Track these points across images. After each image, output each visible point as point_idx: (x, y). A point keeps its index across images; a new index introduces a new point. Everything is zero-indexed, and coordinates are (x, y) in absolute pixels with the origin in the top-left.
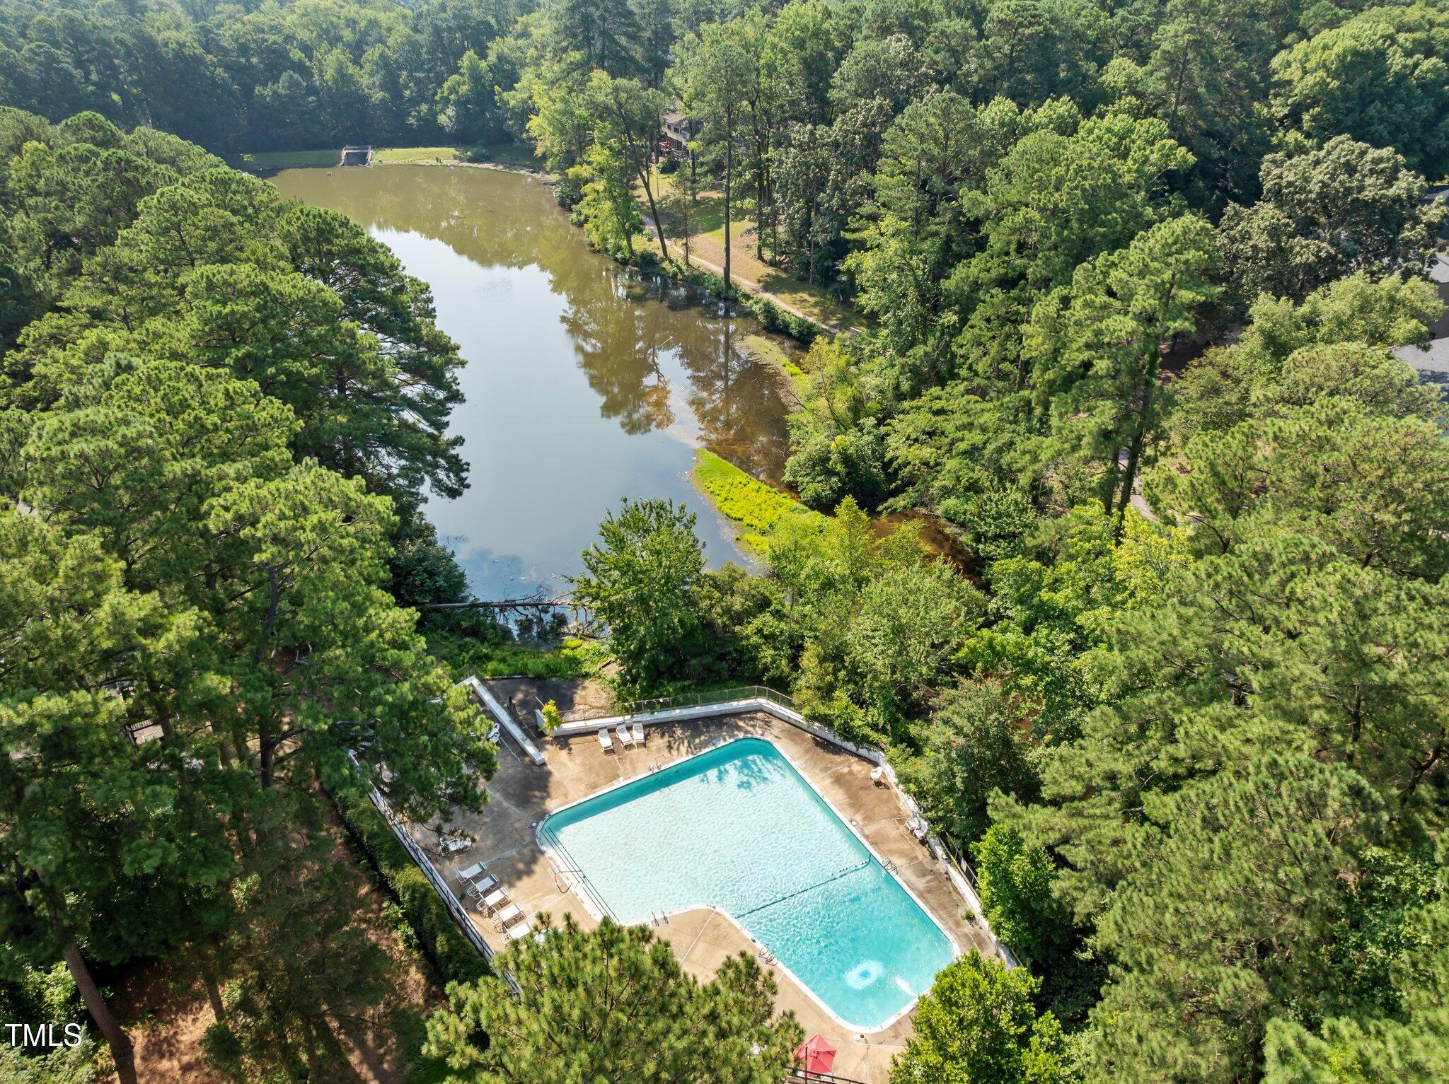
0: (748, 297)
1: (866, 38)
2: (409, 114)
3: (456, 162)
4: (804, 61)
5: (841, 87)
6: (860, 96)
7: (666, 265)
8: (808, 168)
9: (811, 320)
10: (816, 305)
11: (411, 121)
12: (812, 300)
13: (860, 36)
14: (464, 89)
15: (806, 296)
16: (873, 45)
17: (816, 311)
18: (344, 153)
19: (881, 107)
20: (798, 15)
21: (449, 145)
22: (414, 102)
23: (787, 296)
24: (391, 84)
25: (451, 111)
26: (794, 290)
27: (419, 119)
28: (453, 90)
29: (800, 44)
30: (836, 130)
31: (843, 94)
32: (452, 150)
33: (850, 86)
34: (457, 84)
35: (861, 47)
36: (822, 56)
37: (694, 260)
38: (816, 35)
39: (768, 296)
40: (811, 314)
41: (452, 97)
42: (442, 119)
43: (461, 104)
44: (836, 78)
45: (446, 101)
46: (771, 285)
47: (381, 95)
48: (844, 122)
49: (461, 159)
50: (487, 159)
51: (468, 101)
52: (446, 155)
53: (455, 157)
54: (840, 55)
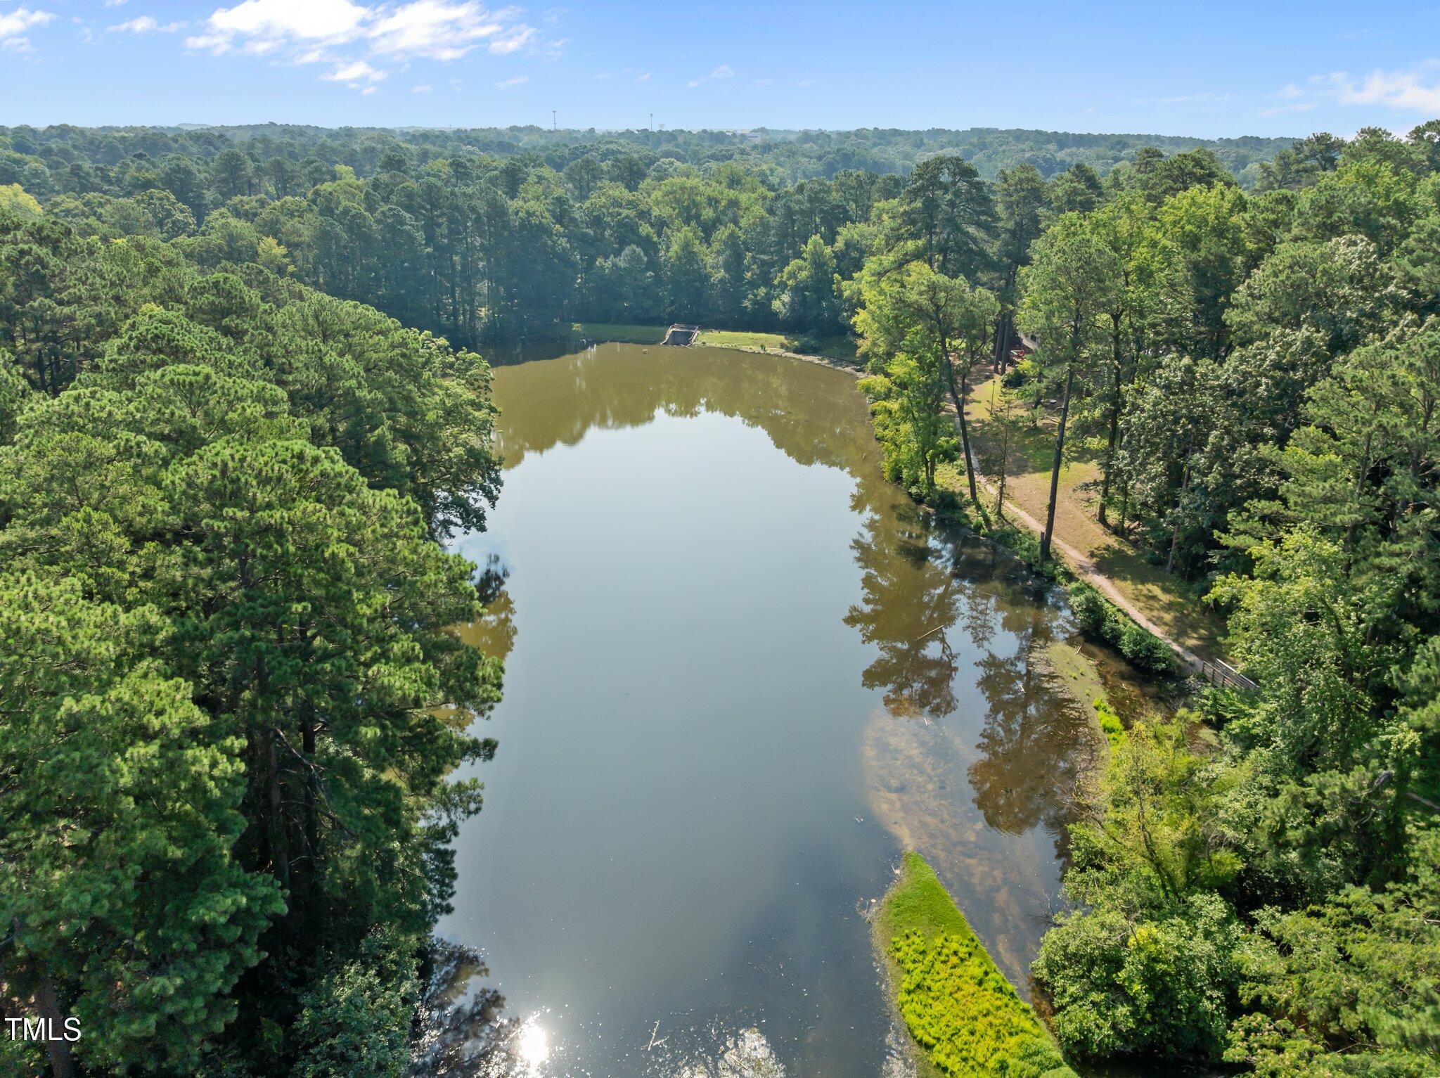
0: (1070, 577)
1: (1296, 239)
2: (745, 297)
3: (780, 351)
4: (1195, 266)
5: (1245, 308)
6: (1276, 321)
7: (971, 511)
8: (1176, 422)
9: (1157, 631)
10: (1169, 607)
11: (747, 303)
12: (1165, 598)
13: (1287, 236)
14: (804, 275)
15: (1156, 590)
16: (1307, 250)
17: (1168, 617)
18: (670, 331)
19: (1308, 342)
20: (1194, 203)
21: (780, 332)
22: (753, 285)
23: (1128, 586)
24: (735, 264)
25: (786, 298)
26: (1141, 577)
27: (755, 302)
28: (792, 275)
29: (1192, 242)
30: (1229, 370)
31: (1249, 317)
32: (781, 338)
33: (1263, 306)
34: (798, 269)
35: (1286, 250)
36: (1223, 262)
37: (1010, 509)
38: (1220, 231)
39: (1099, 581)
40: (1158, 621)
41: (790, 282)
42: (776, 305)
43: (797, 290)
44: (1241, 293)
45: (783, 286)
46: (1109, 565)
47: (721, 273)
48: (1242, 359)
49: (788, 349)
50: (814, 351)
51: (806, 288)
52: (773, 343)
53: (782, 346)
54: (1254, 261)
